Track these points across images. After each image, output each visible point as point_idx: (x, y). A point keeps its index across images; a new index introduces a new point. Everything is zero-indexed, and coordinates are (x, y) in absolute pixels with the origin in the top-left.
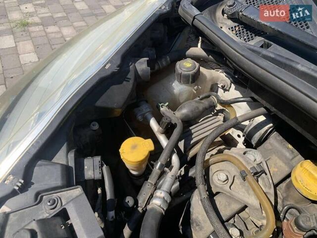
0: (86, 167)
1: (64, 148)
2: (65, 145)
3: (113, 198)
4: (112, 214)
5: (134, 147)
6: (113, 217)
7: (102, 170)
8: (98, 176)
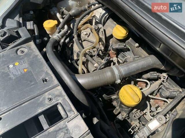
0: (27, 25)
1: (18, 16)
2: (18, 15)
3: (38, 35)
4: (38, 41)
5: (49, 23)
6: (38, 42)
7: (34, 26)
8: (32, 28)
